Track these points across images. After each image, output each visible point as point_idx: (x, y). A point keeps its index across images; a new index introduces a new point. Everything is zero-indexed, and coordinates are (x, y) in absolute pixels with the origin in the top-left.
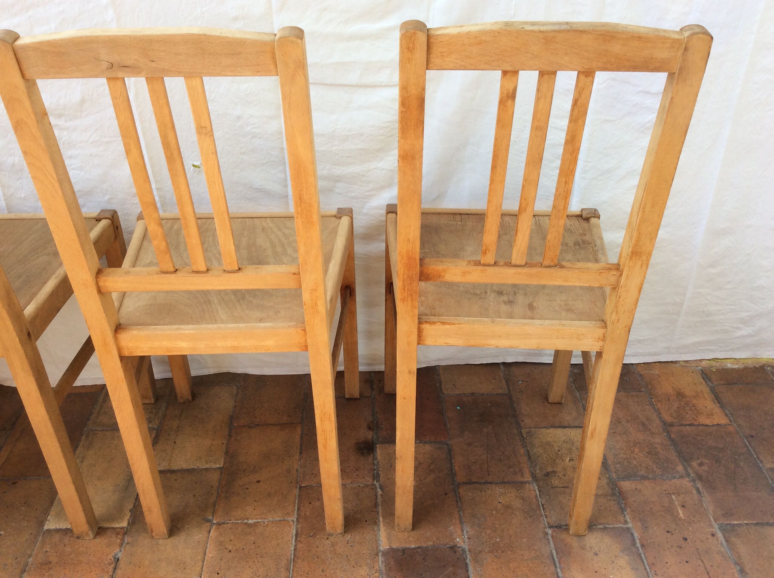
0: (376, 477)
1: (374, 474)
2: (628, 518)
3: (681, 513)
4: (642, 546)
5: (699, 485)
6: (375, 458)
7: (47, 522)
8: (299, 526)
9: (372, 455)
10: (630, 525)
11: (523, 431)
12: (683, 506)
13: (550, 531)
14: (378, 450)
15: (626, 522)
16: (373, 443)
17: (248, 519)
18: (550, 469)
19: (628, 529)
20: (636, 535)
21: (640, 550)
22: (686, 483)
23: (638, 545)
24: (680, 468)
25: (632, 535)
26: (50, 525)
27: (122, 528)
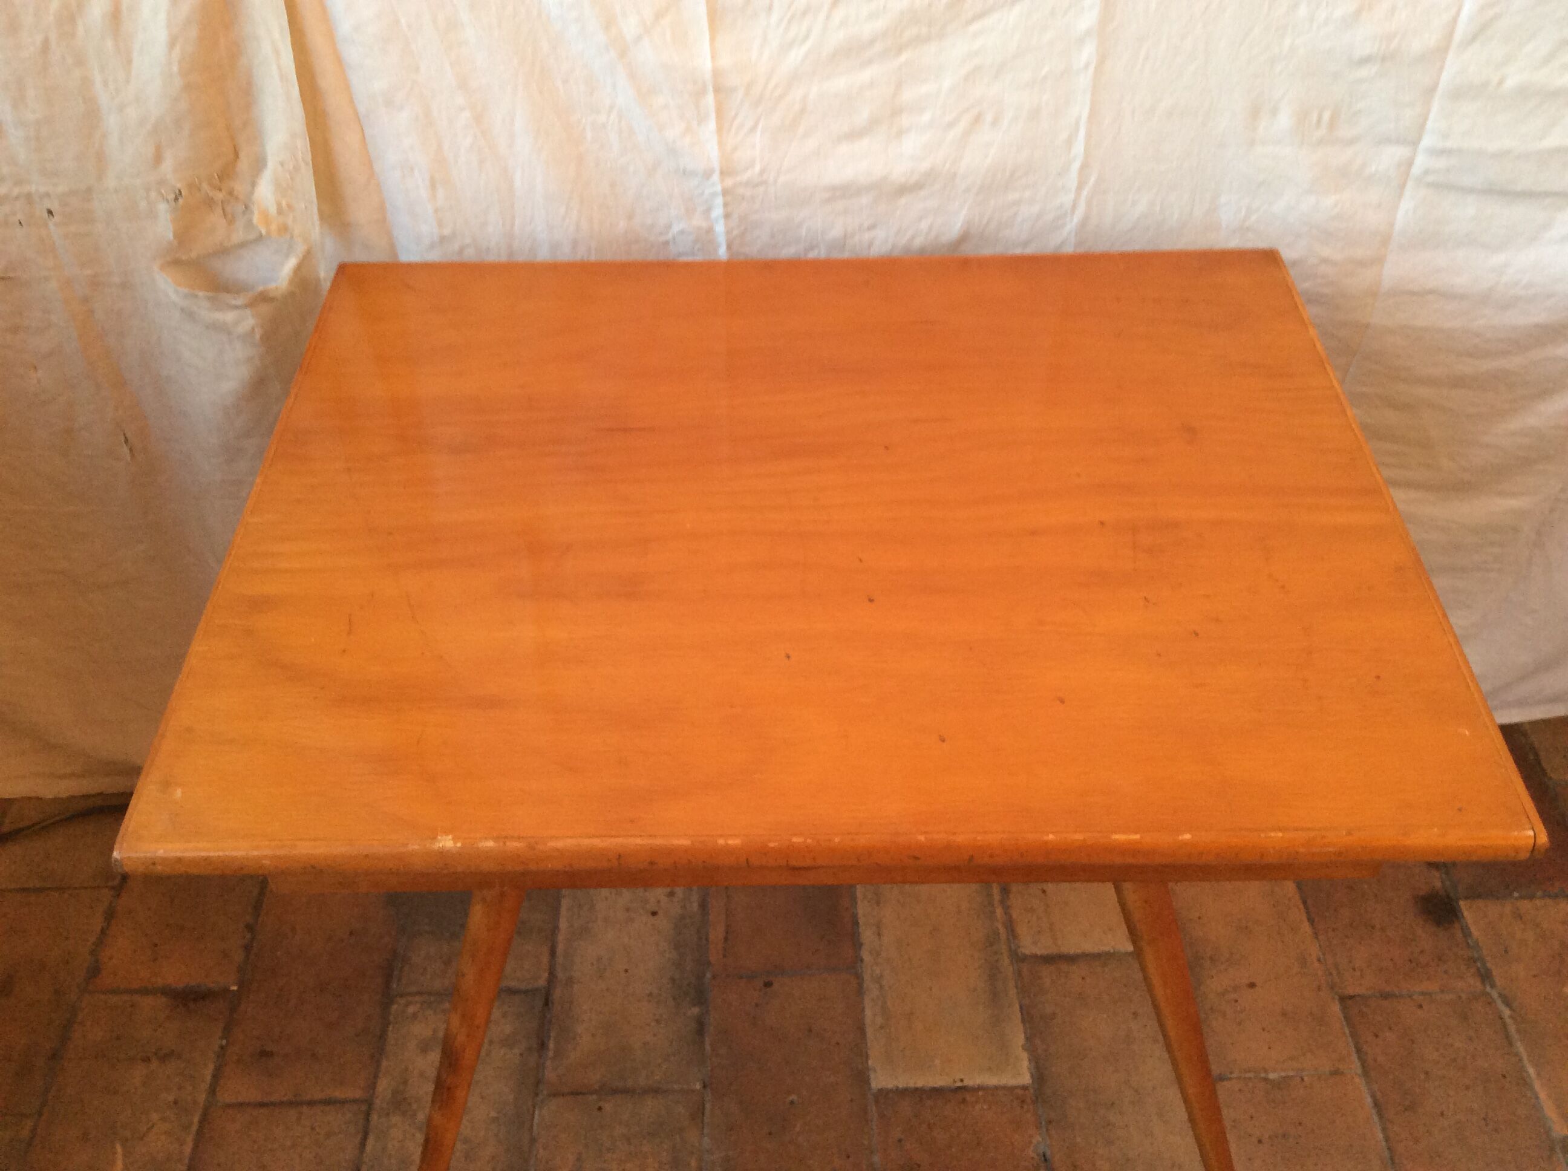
0: (1485, 976)
1: (1478, 969)
6: (1466, 933)
7: (872, 1076)
8: (1375, 1087)
9: (1457, 925)
14: (1466, 913)
16: (1448, 897)
17: (1266, 1071)
26: (881, 1079)
27: (1024, 1088)
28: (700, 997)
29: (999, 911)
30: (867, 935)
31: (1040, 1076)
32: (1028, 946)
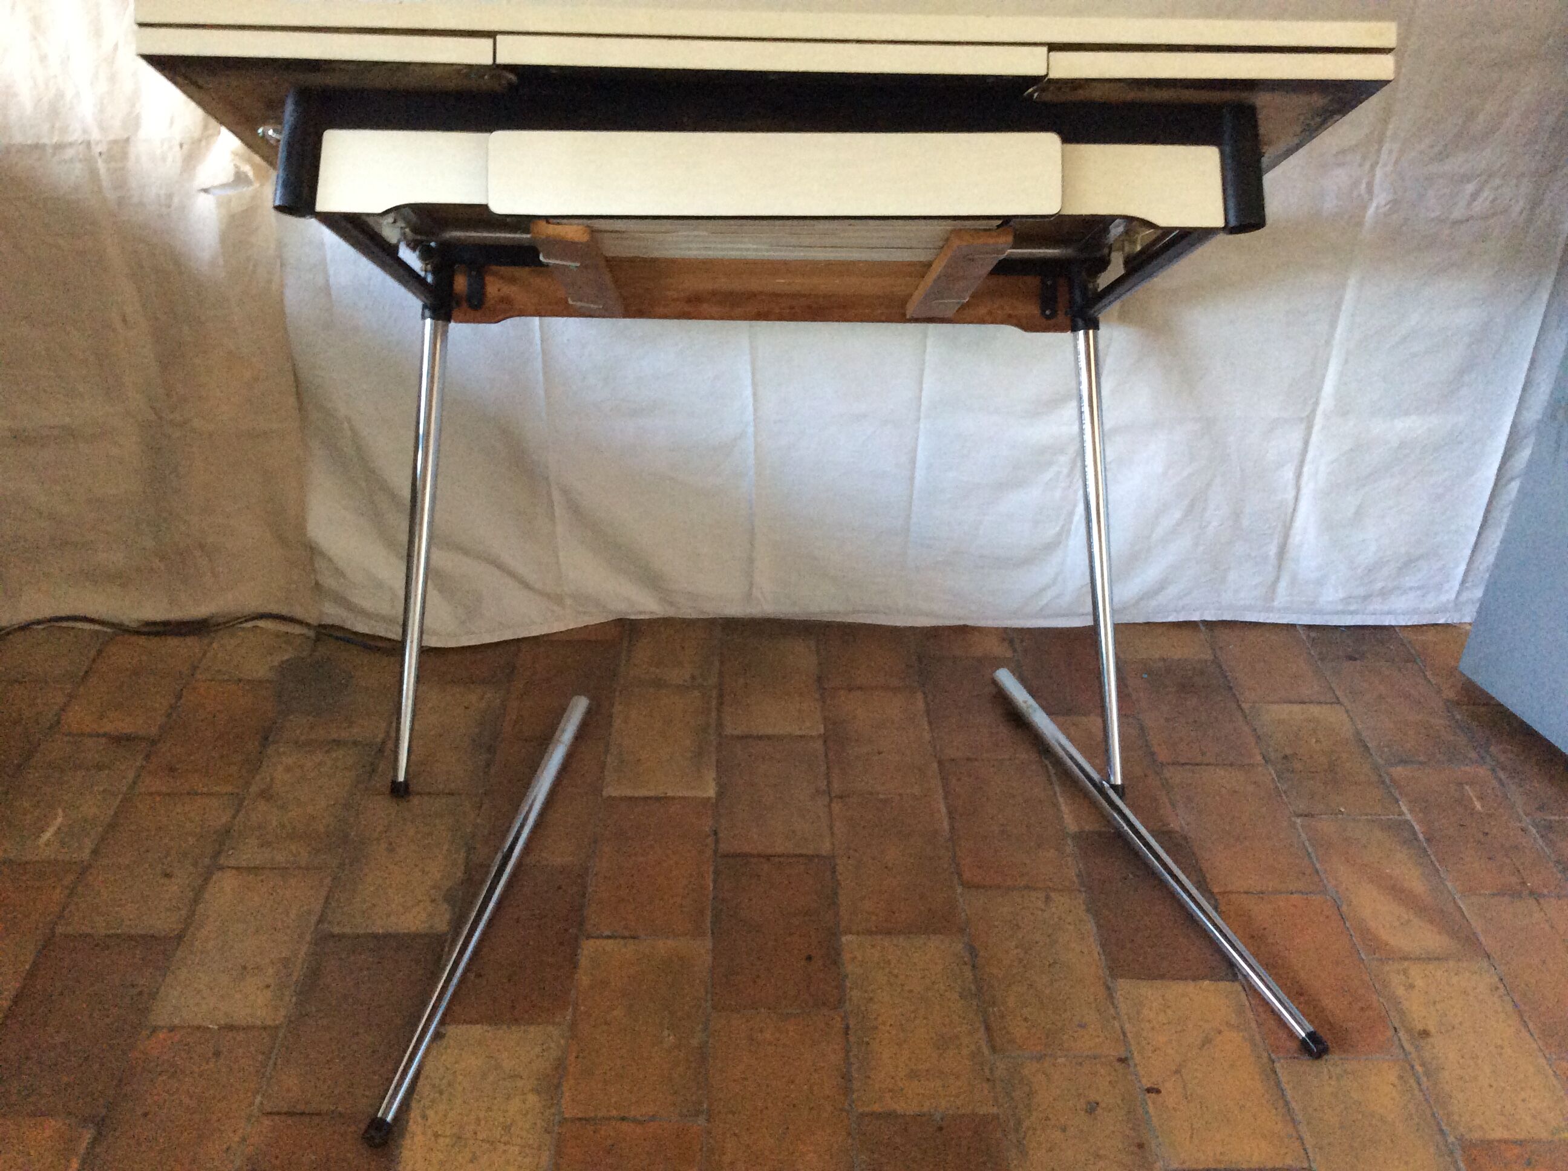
2: (1404, 809)
3: (1478, 806)
4: (1428, 840)
5: (1502, 775)
7: (605, 790)
10: (1409, 817)
11: (1243, 705)
12: (1480, 798)
13: (1299, 821)
15: (1401, 814)
17: (878, 794)
18: (1288, 751)
19: (1407, 822)
20: (1417, 827)
21: (1425, 845)
22: (1483, 771)
23: (1421, 836)
24: (1473, 755)
25: (1412, 826)
26: (610, 791)
27: (709, 799)
28: (491, 750)
29: (714, 714)
30: (617, 723)
31: (720, 794)
32: (729, 731)
